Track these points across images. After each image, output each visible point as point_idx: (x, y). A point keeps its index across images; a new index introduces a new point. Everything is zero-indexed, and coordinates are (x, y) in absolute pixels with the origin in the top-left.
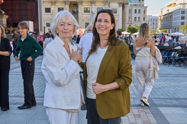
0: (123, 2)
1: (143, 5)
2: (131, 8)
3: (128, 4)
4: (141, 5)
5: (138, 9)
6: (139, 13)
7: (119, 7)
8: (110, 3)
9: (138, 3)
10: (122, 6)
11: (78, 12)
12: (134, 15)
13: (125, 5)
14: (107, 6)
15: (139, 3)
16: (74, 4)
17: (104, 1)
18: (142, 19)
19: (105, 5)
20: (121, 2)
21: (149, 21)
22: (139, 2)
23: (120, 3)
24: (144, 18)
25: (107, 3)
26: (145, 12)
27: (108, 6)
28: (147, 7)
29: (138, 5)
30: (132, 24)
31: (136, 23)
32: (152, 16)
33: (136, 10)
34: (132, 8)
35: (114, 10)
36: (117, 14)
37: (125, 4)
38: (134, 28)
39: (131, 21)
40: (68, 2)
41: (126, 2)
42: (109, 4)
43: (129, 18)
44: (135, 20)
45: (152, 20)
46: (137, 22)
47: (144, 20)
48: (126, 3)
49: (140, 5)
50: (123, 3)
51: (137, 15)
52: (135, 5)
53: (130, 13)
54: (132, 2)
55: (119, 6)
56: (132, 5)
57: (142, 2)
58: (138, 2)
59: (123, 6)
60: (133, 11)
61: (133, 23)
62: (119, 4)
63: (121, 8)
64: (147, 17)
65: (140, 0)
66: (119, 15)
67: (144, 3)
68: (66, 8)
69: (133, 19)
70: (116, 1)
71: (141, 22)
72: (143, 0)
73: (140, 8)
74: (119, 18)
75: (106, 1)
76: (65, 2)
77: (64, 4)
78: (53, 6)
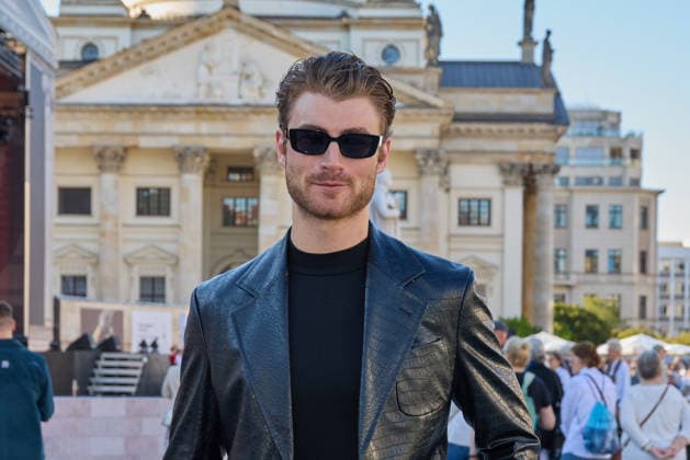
0: (527, 159)
1: (636, 182)
2: (564, 195)
3: (556, 170)
4: (627, 182)
5: (605, 203)
6: (613, 226)
7: (503, 190)
8: (449, 163)
9: (607, 171)
10: (520, 181)
11: (256, 210)
12: (582, 239)
13: (542, 181)
14: (436, 179)
15: (616, 172)
16: (232, 170)
17: (414, 152)
18: (631, 264)
19: (421, 173)
20: (513, 159)
21: (666, 274)
22: (613, 164)
23: (513, 166)
24: (643, 258)
25: (431, 162)
26: (645, 224)
27: (441, 185)
28: (661, 192)
29: (606, 181)
30: (569, 287)
31: (597, 283)
32: (680, 245)
33: (592, 211)
34: (570, 199)
35: (474, 205)
36: (494, 229)
37: (539, 172)
39: (567, 273)
40: (196, 154)
41: (545, 161)
42: (446, 172)
43: (557, 256)
44: (593, 269)
45: (682, 267)
46: (603, 279)
47: (643, 269)
48: (546, 167)
49: (616, 182)
50: (531, 166)
51: (603, 240)
52: (588, 181)
53: (558, 225)
54: (572, 162)
55: (506, 183)
56: (572, 181)
57: (628, 161)
58: (607, 161)
59: (530, 180)
60: (579, 216)
61: (579, 283)
62: (506, 169)
63: (515, 196)
64: (662, 252)
65: (616, 153)
66: (502, 236)
67: (640, 170)
68: (184, 192)
69: (579, 263)
70: (484, 152)
71: (625, 279)
72: (635, 154)
73: (617, 199)
74: (502, 251)
75: (428, 153)
76: (181, 157)
77: (172, 167)
78: (109, 178)
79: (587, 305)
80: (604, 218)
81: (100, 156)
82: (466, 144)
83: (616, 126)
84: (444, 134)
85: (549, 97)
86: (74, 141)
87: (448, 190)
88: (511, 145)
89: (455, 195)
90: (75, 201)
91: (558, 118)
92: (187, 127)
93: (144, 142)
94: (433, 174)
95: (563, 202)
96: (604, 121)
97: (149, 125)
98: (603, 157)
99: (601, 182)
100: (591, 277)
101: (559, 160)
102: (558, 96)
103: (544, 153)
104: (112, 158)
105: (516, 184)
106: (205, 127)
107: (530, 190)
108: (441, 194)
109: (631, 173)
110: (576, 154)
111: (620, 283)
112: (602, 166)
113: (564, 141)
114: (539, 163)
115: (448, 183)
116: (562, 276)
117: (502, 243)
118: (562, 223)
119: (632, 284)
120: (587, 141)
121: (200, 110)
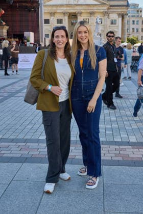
0: (122, 13)
1: (141, 16)
3: (127, 15)
4: (139, 16)
6: (137, 24)
7: (118, 18)
8: (109, 14)
12: (132, 26)
13: (125, 16)
15: (137, 15)
16: (73, 16)
18: (140, 30)
19: (104, 16)
20: (120, 13)
24: (142, 29)
25: (106, 14)
30: (130, 35)
33: (134, 21)
34: (130, 19)
35: (113, 21)
36: (117, 25)
40: (67, 13)
43: (128, 29)
44: (134, 31)
46: (135, 33)
47: (142, 31)
48: (125, 14)
51: (135, 26)
52: (133, 16)
56: (130, 16)
57: (140, 13)
58: (136, 13)
59: (123, 16)
60: (131, 22)
62: (119, 15)
63: (120, 19)
65: (138, 11)
67: (142, 14)
68: (65, 20)
69: (131, 30)
70: (115, 12)
71: (139, 33)
72: (141, 11)
73: (137, 19)
74: (118, 29)
75: (106, 12)
76: (64, 14)
77: (63, 15)
78: (52, 17)
79: (132, 38)
80: (135, 22)
81: (51, 14)
82: (112, 10)
83: (138, 7)
84: (108, 9)
85: (126, 2)
86: (46, 11)
88: (119, 10)
89: (110, 19)
90: (47, 21)
91: (128, 5)
92: (65, 9)
93: (58, 11)
94: (106, 16)
96: (136, 6)
97: (59, 8)
99: (135, 16)
100: (133, 33)
101: (128, 13)
102: (128, 2)
103: (125, 12)
104: (53, 14)
105: (120, 17)
106: (68, 9)
107: (123, 18)
108: (108, 19)
110: (131, 12)
113: (129, 9)
115: (109, 17)
116: (128, 33)
117: (118, 27)
118: (129, 24)
120: (133, 9)
121: (67, 5)
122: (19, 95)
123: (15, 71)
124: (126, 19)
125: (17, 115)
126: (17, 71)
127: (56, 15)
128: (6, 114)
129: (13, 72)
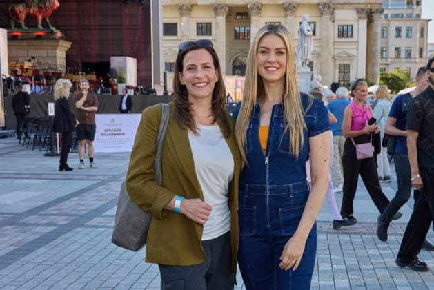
0: (369, 6)
1: (418, 16)
2: (386, 22)
3: (382, 12)
4: (414, 16)
5: (404, 26)
6: (407, 36)
7: (358, 21)
8: (334, 9)
9: (405, 11)
10: (366, 17)
11: (249, 32)
12: (394, 42)
13: (376, 16)
14: (328, 16)
15: (410, 11)
16: (238, 14)
17: (319, 4)
18: (415, 53)
19: (322, 14)
20: (363, 6)
22: (408, 8)
23: (363, 10)
24: (421, 50)
25: (326, 9)
26: (422, 36)
27: (330, 19)
28: (430, 20)
29: (405, 16)
30: (387, 64)
31: (400, 62)
33: (398, 30)
34: (388, 25)
35: (345, 28)
36: (354, 39)
37: (374, 12)
38: (396, 76)
39: (386, 58)
40: (223, 7)
41: (377, 7)
42: (333, 13)
43: (382, 51)
44: (398, 56)
46: (403, 60)
47: (421, 56)
48: (378, 10)
49: (409, 16)
50: (371, 10)
51: (403, 43)
52: (397, 16)
53: (383, 37)
54: (389, 7)
55: (360, 18)
56: (389, 16)
57: (415, 7)
58: (406, 7)
59: (370, 16)
60: (392, 32)
61: (392, 63)
62: (360, 11)
63: (364, 23)
64: (430, 48)
65: (409, 3)
66: (358, 42)
67: (421, 11)
68: (217, 24)
69: (392, 53)
70: (350, 4)
71: (412, 60)
72: (418, 3)
73: (410, 24)
74: (358, 49)
75: (325, 5)
76: (216, 9)
77: (212, 13)
78: (184, 19)
79: (395, 72)
80: (404, 33)
81: (181, 9)
86: (169, 3)
87: (334, 22)
89: (337, 24)
90: (171, 29)
93: (200, 2)
94: (326, 14)
95: (385, 26)
98: (404, 5)
99: (402, 17)
100: (397, 60)
101: (383, 7)
103: (377, 4)
104: (186, 10)
105: (364, 18)
107: (370, 21)
108: (331, 24)
109: (416, 12)
110: (391, 4)
111: (410, 62)
112: (403, 9)
114: (375, 8)
115: (334, 18)
116: (384, 60)
117: (358, 45)
118: (385, 36)
119: (416, 62)
122: (95, 221)
123: (87, 161)
124: (379, 21)
125: (92, 274)
126: (91, 160)
127: (195, 12)
128: (63, 272)
129: (82, 161)
